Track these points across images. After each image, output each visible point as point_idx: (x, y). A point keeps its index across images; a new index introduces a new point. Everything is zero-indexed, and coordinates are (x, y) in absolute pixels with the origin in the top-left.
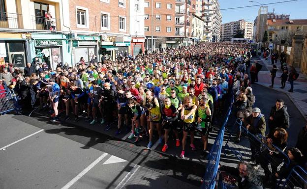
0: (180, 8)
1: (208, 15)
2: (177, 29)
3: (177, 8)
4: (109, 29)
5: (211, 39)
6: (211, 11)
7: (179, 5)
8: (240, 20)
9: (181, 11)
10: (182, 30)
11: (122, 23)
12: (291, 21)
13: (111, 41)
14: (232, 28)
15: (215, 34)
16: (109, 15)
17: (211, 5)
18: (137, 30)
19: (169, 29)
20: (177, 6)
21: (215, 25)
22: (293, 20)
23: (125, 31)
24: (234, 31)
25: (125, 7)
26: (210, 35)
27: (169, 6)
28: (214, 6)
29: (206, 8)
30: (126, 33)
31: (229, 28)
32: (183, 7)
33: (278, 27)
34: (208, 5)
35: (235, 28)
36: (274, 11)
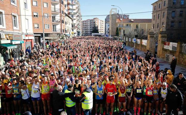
0: (55, 7)
1: (73, 13)
2: (54, 26)
3: (53, 7)
4: (5, 27)
5: (77, 34)
6: (75, 10)
7: (54, 4)
8: (95, 18)
9: (56, 9)
10: (58, 27)
11: (15, 20)
12: (132, 20)
13: (8, 39)
14: (89, 24)
15: (78, 30)
16: (3, 13)
17: (75, 5)
18: (27, 28)
19: (47, 25)
20: (53, 5)
21: (78, 22)
22: (133, 19)
23: (18, 29)
24: (91, 27)
25: (16, 5)
26: (75, 31)
27: (45, 5)
28: (76, 6)
29: (71, 7)
30: (19, 31)
31: (87, 24)
32: (58, 7)
33: (125, 25)
34: (72, 5)
35: (91, 25)
36: (118, 12)
